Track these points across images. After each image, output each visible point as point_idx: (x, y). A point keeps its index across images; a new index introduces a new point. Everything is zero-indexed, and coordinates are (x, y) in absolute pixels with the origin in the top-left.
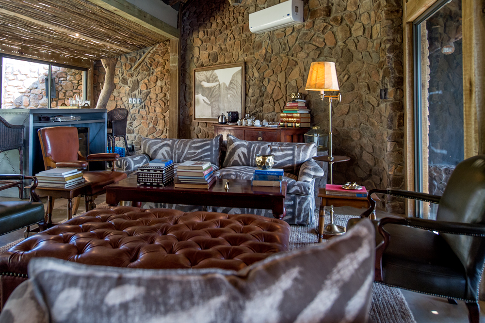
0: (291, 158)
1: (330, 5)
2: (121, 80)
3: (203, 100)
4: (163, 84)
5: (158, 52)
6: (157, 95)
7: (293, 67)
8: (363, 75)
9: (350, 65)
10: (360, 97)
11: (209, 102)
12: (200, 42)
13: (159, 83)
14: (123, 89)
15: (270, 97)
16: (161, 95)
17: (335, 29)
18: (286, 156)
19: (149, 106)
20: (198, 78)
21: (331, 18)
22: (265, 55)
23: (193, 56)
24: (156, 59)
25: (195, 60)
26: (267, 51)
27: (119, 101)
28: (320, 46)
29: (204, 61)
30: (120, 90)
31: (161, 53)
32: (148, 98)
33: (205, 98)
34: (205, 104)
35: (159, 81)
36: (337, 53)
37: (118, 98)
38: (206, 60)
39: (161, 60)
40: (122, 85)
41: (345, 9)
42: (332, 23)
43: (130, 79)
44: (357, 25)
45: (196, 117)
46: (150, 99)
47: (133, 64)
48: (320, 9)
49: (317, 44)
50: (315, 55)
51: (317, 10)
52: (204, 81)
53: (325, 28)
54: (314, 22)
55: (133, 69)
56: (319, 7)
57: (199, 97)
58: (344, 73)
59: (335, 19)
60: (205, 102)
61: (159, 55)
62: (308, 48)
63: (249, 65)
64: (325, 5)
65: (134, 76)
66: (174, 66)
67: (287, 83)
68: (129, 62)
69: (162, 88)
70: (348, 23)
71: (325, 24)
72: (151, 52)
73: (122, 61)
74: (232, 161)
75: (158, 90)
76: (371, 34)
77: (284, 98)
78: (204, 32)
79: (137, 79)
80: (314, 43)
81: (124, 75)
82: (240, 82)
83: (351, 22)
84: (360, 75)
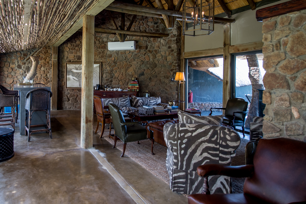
0: (156, 102)
1: (147, 45)
2: (17, 66)
3: (73, 78)
4: (45, 69)
5: (42, 52)
6: (41, 75)
7: (130, 67)
8: (162, 73)
9: (155, 68)
10: (160, 80)
11: (78, 80)
12: (68, 49)
13: (42, 69)
14: (18, 71)
15: (116, 78)
16: (45, 75)
17: (149, 54)
18: (154, 102)
19: (36, 81)
20: (69, 67)
21: (147, 50)
22: (114, 61)
23: (64, 56)
24: (41, 56)
25: (65, 58)
26: (115, 59)
27: (15, 78)
28: (143, 60)
29: (71, 59)
30: (16, 72)
31: (44, 53)
32: (36, 76)
33: (74, 78)
34: (75, 80)
35: (42, 67)
36: (150, 64)
37: (15, 76)
38: (72, 58)
39: (44, 57)
40: (18, 69)
41: (154, 48)
42: (148, 52)
43: (23, 66)
44: (159, 55)
45: (67, 87)
46: (37, 77)
47: (25, 57)
48: (144, 46)
49: (142, 59)
50: (141, 63)
51: (142, 46)
52: (74, 69)
53: (145, 53)
54: (140, 51)
55: (25, 60)
56: (143, 45)
57: (70, 77)
58: (153, 71)
59: (149, 51)
60: (74, 79)
61: (43, 53)
62: (137, 60)
63: (104, 64)
64: (146, 45)
65: (26, 64)
66: (55, 61)
67: (126, 73)
68: (22, 56)
69: (44, 71)
70: (155, 53)
71: (145, 52)
72: (38, 51)
73: (17, 55)
74: (137, 105)
75: (42, 73)
76: (167, 59)
77: (125, 79)
78: (71, 45)
79: (29, 66)
80: (140, 59)
81: (19, 63)
82: (99, 71)
83: (156, 53)
84: (160, 72)
